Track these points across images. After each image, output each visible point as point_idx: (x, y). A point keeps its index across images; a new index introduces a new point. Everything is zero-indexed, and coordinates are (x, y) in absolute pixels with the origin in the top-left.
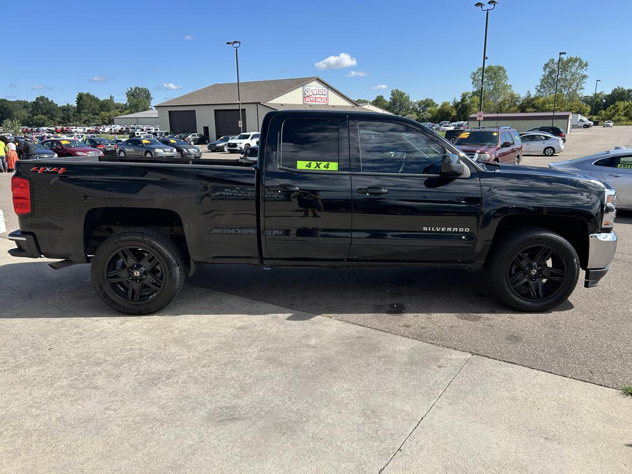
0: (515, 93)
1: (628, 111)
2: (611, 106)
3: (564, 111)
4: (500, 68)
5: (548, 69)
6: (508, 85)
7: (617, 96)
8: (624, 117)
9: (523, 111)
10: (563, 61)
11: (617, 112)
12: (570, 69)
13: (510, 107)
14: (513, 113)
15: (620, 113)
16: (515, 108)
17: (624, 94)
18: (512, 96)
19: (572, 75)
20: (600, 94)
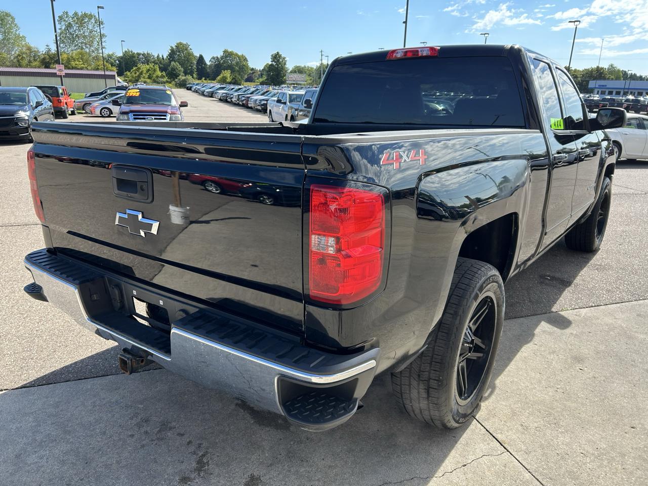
0: (32, 46)
1: (150, 74)
2: (134, 68)
3: (91, 70)
4: (8, 15)
5: (63, 23)
6: (21, 35)
7: (129, 59)
8: (149, 80)
9: (47, 67)
10: (78, 15)
11: (142, 74)
12: (87, 26)
13: (30, 62)
14: (35, 68)
15: (144, 75)
16: (37, 63)
17: (134, 57)
18: (29, 49)
19: (90, 32)
20: (113, 55)
